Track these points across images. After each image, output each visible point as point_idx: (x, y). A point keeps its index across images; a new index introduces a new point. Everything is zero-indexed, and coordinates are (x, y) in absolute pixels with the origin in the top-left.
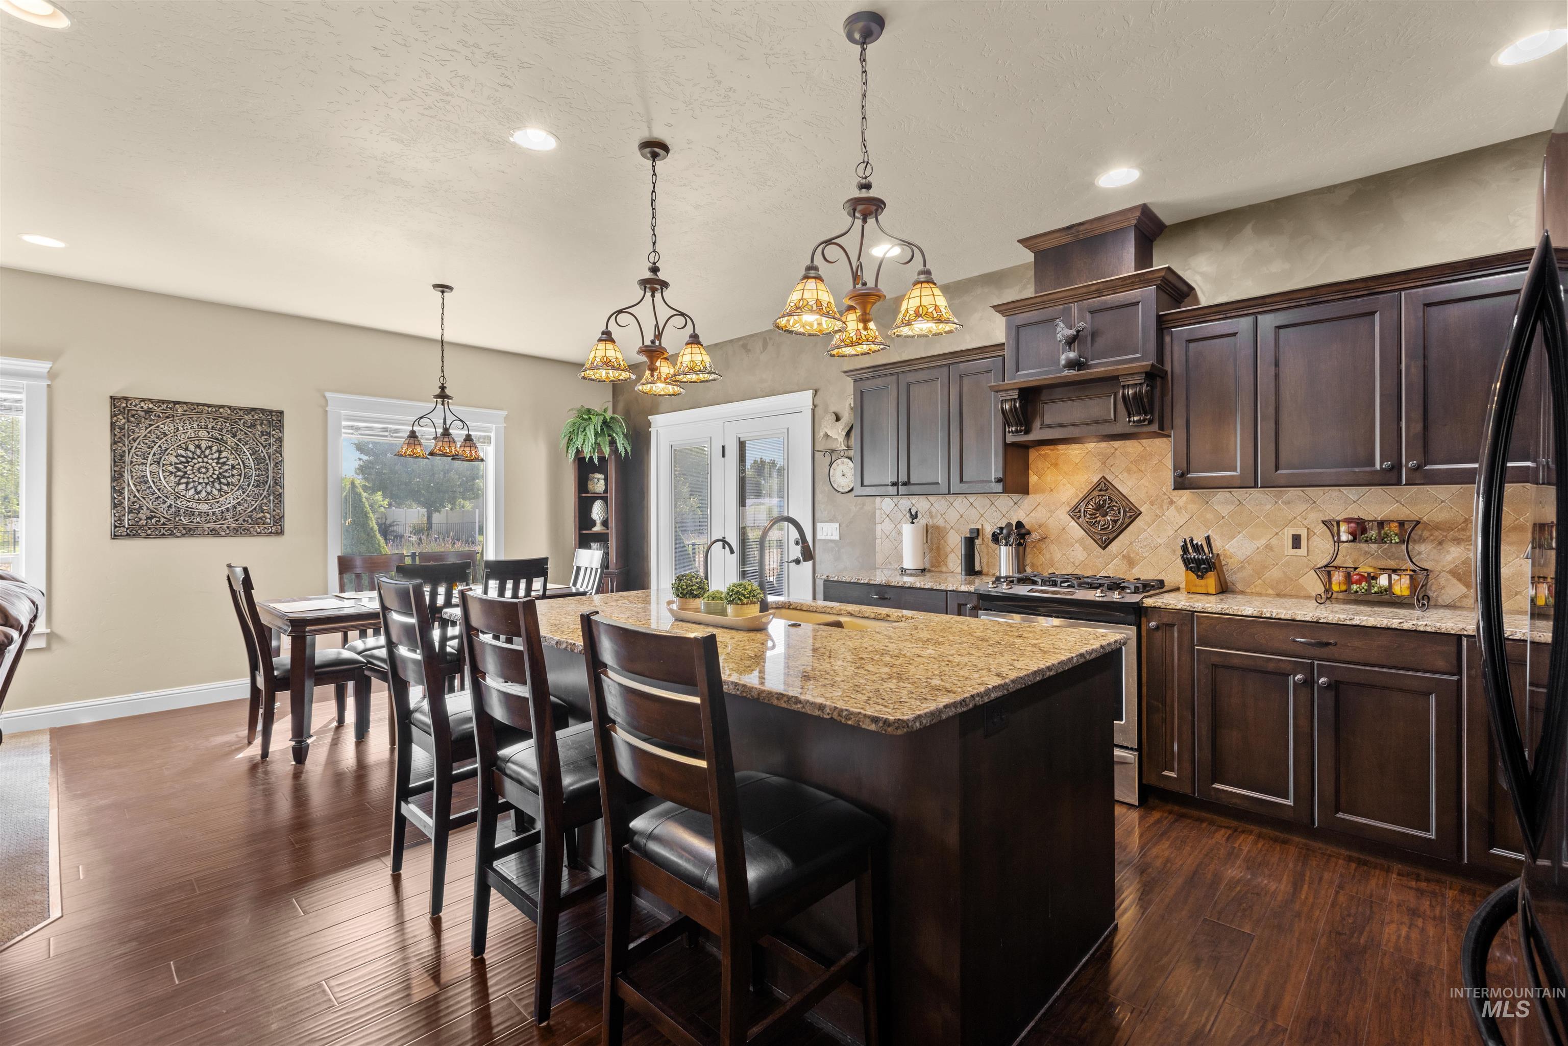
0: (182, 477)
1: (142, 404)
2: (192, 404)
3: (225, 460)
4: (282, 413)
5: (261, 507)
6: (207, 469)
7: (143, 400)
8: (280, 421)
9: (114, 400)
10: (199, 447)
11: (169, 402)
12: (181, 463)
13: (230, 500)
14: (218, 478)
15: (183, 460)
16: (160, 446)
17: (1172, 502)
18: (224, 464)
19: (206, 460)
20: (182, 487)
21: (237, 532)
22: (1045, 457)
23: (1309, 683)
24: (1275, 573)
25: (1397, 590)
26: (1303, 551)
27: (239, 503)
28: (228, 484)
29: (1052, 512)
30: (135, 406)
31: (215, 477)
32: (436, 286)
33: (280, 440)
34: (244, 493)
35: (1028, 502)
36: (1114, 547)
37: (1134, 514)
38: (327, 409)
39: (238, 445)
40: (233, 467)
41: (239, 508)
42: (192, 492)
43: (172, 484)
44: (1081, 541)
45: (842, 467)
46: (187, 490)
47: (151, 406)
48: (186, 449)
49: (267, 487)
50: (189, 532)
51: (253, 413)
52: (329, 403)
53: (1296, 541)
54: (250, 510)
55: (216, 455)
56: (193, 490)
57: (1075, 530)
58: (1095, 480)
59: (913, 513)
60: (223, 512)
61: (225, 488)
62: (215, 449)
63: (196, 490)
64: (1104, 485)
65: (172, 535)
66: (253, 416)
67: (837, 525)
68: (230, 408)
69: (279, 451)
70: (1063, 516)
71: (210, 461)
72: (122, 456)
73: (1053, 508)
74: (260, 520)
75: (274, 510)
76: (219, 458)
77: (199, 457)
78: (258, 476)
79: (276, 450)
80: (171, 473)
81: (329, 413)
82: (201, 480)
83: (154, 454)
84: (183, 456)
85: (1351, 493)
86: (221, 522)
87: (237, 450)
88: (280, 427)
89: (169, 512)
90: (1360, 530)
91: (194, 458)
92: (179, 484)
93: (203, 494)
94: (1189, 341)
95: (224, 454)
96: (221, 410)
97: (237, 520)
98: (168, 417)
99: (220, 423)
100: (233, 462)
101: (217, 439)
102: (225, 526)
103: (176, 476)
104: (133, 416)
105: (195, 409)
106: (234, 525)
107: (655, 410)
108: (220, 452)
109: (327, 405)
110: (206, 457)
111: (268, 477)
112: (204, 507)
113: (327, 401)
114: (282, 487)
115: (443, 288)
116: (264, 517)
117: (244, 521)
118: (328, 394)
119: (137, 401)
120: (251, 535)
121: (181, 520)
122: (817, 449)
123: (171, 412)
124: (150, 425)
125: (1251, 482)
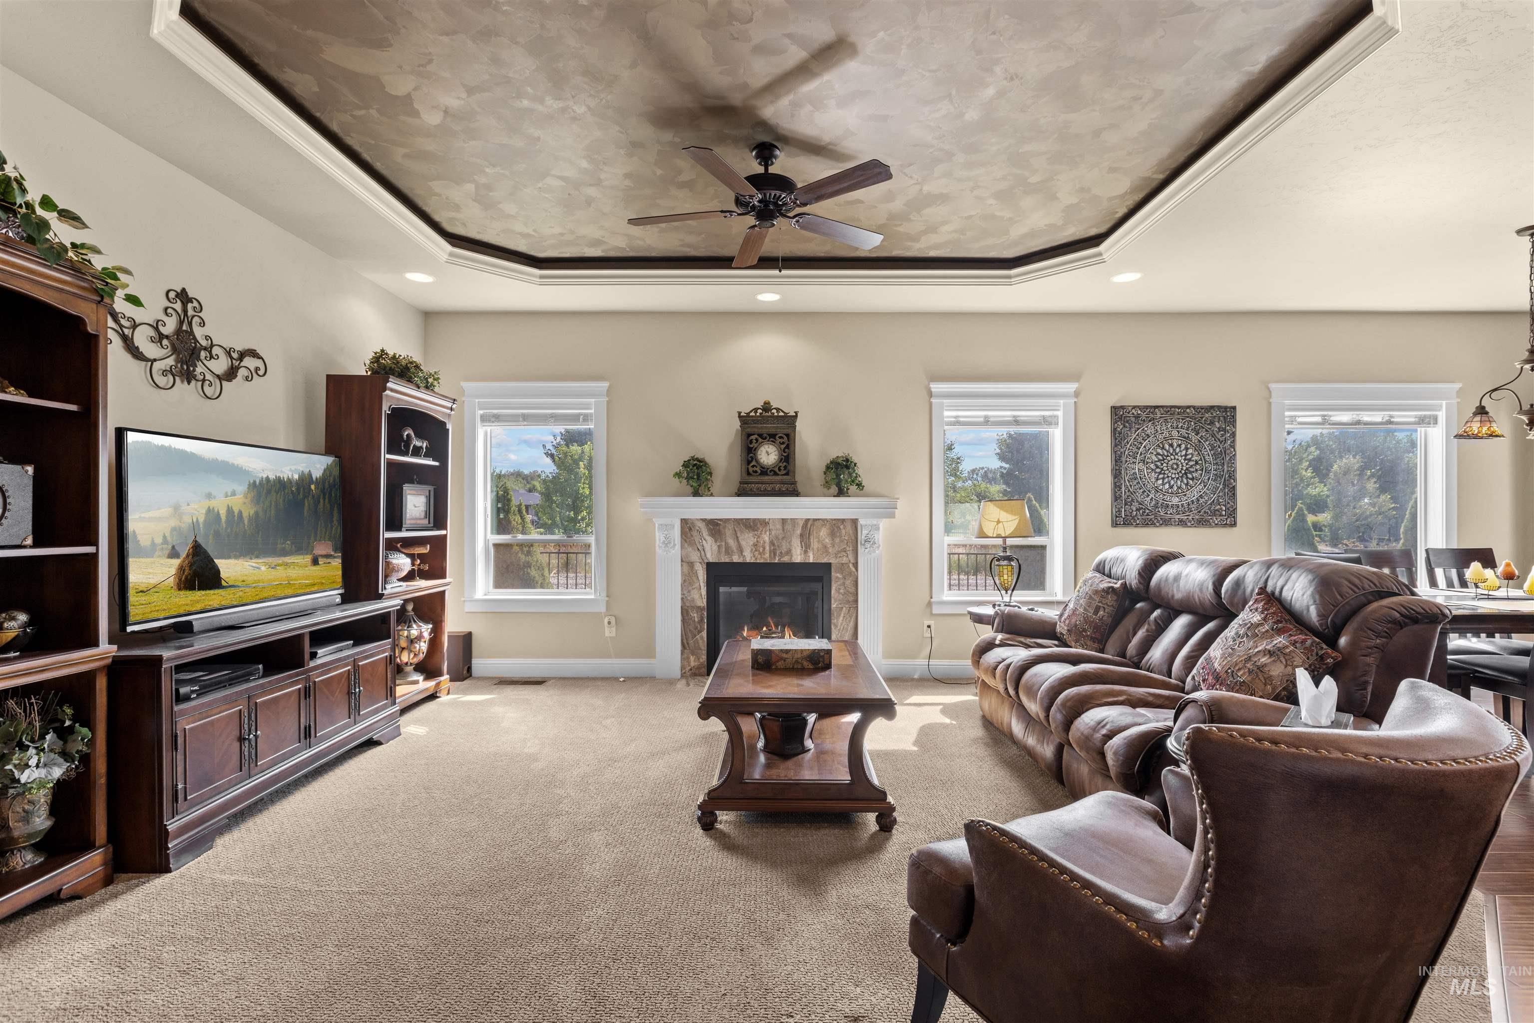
0: (1160, 473)
1: (1133, 411)
2: (1167, 407)
3: (1190, 456)
4: (1234, 408)
5: (1218, 500)
6: (1177, 465)
7: (1134, 407)
8: (1233, 416)
9: (1115, 410)
10: (1171, 445)
11: (1151, 407)
12: (1159, 460)
13: (1193, 494)
14: (1186, 473)
15: (1160, 457)
16: (1145, 447)
18: (1190, 460)
19: (1176, 457)
20: (1160, 482)
21: (1202, 523)
27: (1201, 496)
28: (1193, 479)
30: (1129, 413)
31: (1183, 472)
33: (1233, 435)
34: (1205, 486)
38: (1271, 400)
39: (1200, 442)
40: (1197, 463)
41: (1201, 501)
42: (1167, 486)
43: (1153, 480)
46: (1163, 484)
47: (1139, 412)
48: (1163, 448)
49: (1223, 480)
50: (1166, 523)
51: (1212, 411)
52: (1273, 395)
54: (1209, 502)
55: (1184, 453)
56: (1167, 485)
60: (1189, 505)
61: (1191, 482)
62: (1183, 446)
63: (1170, 484)
65: (1153, 524)
66: (1212, 414)
68: (1194, 407)
69: (1233, 446)
71: (1180, 458)
72: (1120, 457)
74: (1217, 512)
75: (1228, 503)
76: (1186, 455)
77: (1172, 455)
78: (1216, 470)
79: (1230, 445)
80: (1153, 470)
81: (1273, 406)
82: (1173, 476)
83: (1141, 455)
84: (1160, 455)
86: (1187, 514)
87: (1198, 448)
88: (1233, 421)
89: (1152, 505)
91: (1168, 456)
92: (1157, 479)
93: (1175, 488)
95: (1190, 451)
96: (1188, 410)
97: (1200, 512)
98: (1150, 421)
99: (1187, 423)
100: (1197, 458)
101: (1185, 437)
102: (1190, 518)
103: (1156, 473)
104: (1127, 422)
105: (1169, 410)
106: (1197, 517)
108: (1187, 449)
109: (1270, 397)
110: (1177, 454)
111: (1223, 471)
112: (1175, 500)
113: (1270, 392)
114: (1235, 480)
116: (1221, 509)
117: (1205, 512)
118: (1273, 386)
119: (1130, 408)
120: (1210, 526)
121: (1159, 511)
123: (1152, 416)
124: (1138, 429)
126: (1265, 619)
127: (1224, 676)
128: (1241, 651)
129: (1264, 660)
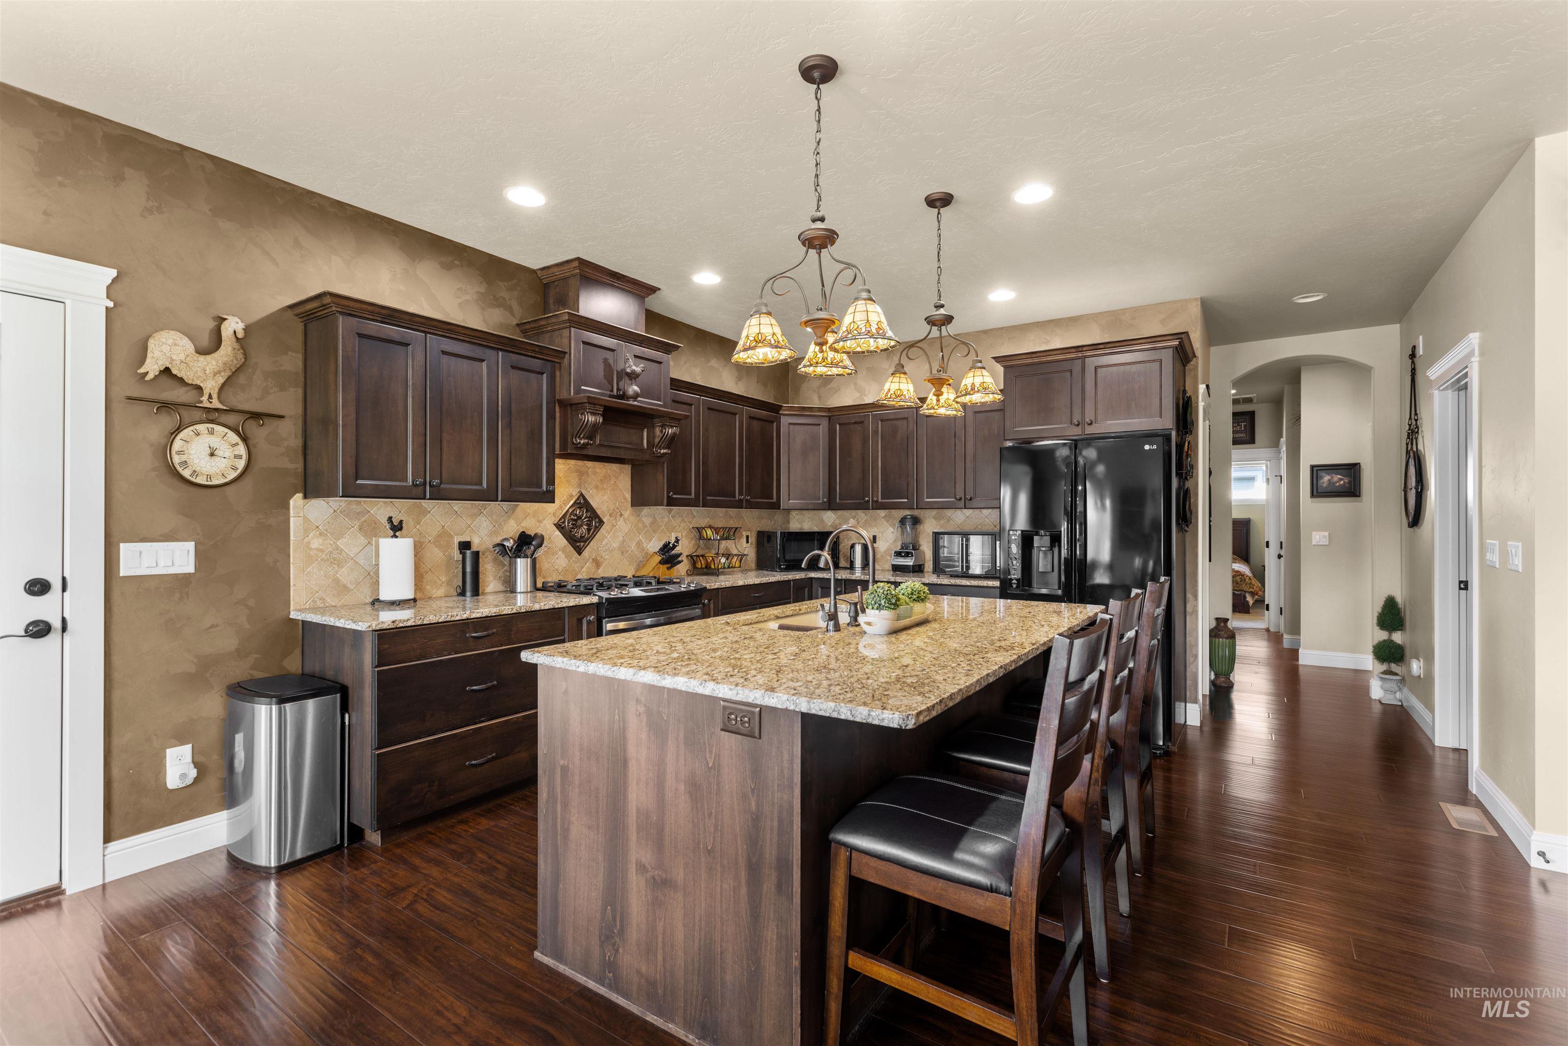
29: (540, 522)
35: (518, 512)
36: (586, 553)
37: (600, 524)
44: (564, 550)
45: (215, 441)
57: (560, 540)
58: (578, 494)
59: (396, 523)
64: (582, 501)
67: (191, 546)
70: (549, 526)
73: (541, 518)
122: (122, 389)
125: (694, 502)
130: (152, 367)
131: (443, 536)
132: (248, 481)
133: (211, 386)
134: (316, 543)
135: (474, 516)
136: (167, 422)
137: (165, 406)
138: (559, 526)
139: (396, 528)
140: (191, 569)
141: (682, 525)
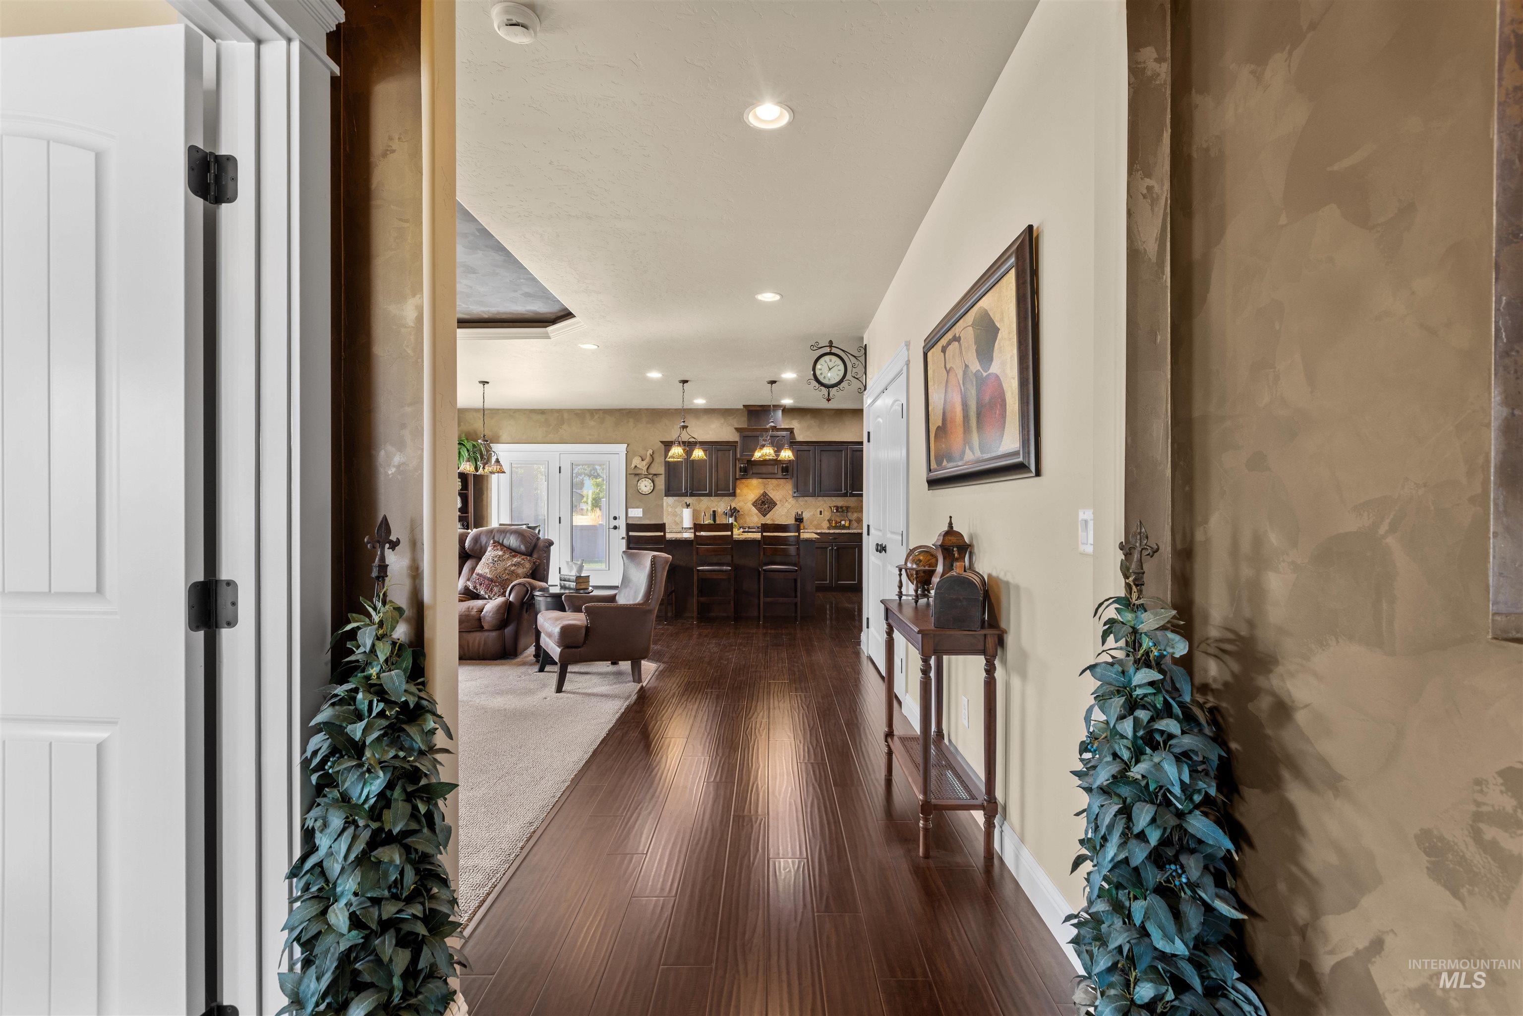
17: (787, 501)
22: (743, 483)
23: (832, 549)
24: (815, 523)
25: (846, 525)
26: (822, 516)
29: (746, 504)
32: (480, 382)
35: (737, 499)
36: (768, 516)
37: (775, 504)
44: (756, 514)
45: (644, 482)
53: (821, 512)
57: (754, 510)
58: (762, 492)
59: (688, 504)
64: (765, 494)
67: (642, 509)
70: (750, 505)
73: (746, 502)
85: (834, 499)
90: (837, 508)
94: (798, 451)
107: (497, 441)
115: (484, 383)
122: (629, 472)
125: (813, 495)
126: (504, 553)
127: (495, 579)
128: (501, 566)
129: (513, 568)
130: (633, 466)
131: (708, 508)
132: (654, 492)
133: (645, 469)
134: (670, 510)
135: (719, 502)
136: (637, 478)
137: (636, 475)
138: (753, 505)
139: (688, 506)
140: (642, 516)
141: (825, 505)
